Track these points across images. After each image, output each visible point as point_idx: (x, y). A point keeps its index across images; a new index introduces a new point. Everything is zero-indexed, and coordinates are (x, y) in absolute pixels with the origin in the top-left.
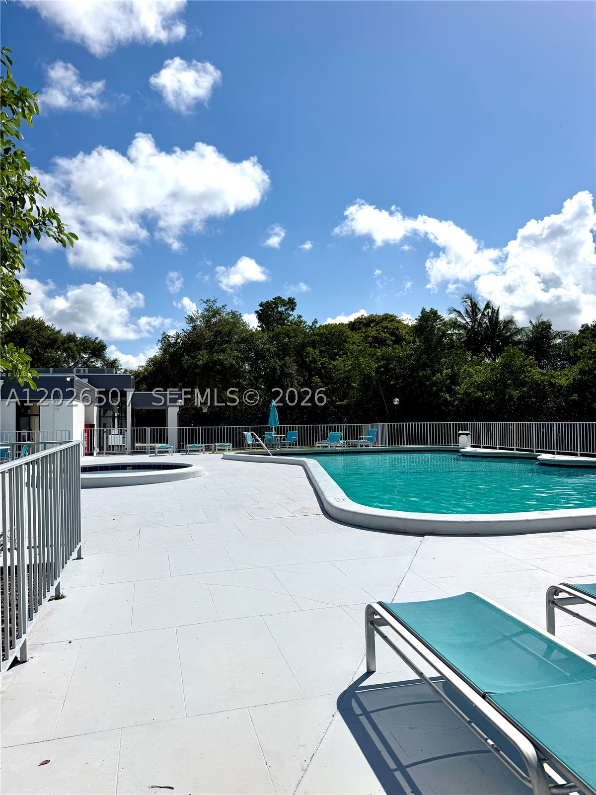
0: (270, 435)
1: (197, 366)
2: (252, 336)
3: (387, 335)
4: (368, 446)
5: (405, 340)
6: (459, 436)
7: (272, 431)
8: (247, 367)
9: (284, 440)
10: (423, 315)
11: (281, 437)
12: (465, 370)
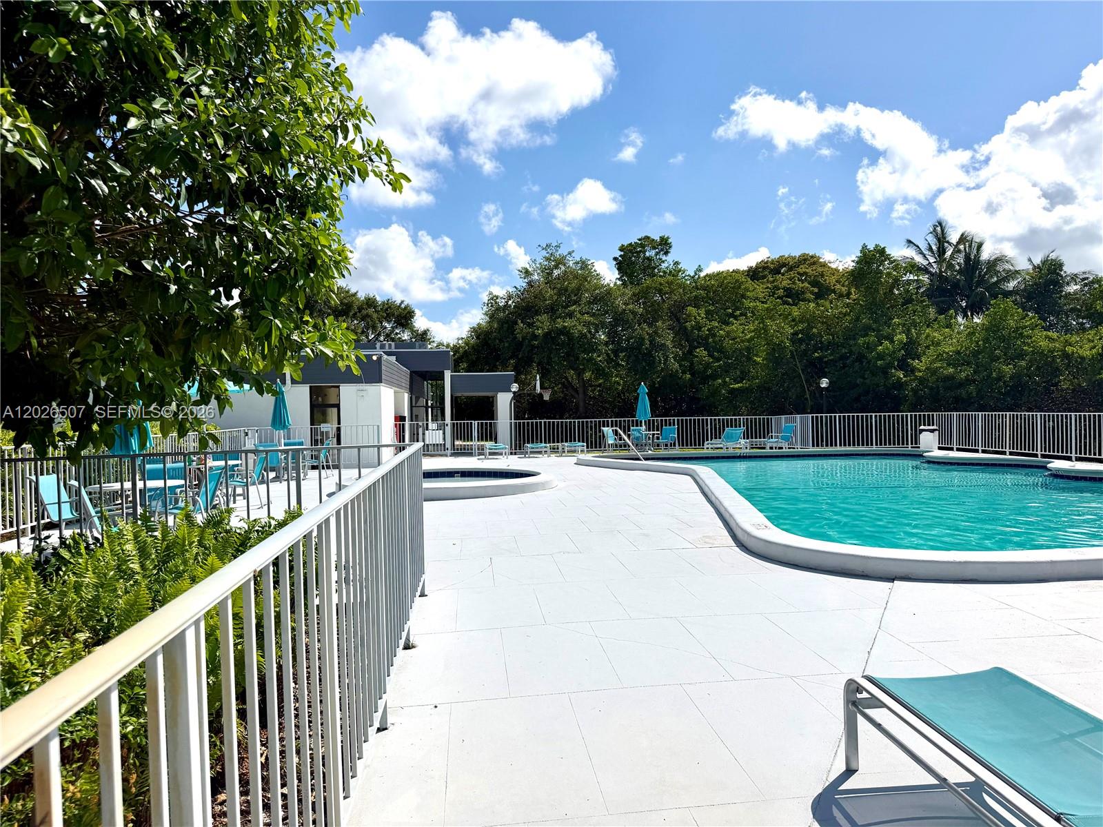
0: (639, 431)
1: (535, 337)
2: (609, 293)
3: (806, 285)
4: (781, 448)
5: (834, 291)
6: (920, 433)
7: (641, 426)
8: (603, 337)
9: (658, 438)
10: (865, 255)
11: (654, 434)
12: (928, 336)
